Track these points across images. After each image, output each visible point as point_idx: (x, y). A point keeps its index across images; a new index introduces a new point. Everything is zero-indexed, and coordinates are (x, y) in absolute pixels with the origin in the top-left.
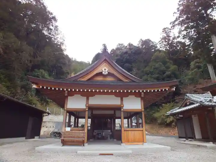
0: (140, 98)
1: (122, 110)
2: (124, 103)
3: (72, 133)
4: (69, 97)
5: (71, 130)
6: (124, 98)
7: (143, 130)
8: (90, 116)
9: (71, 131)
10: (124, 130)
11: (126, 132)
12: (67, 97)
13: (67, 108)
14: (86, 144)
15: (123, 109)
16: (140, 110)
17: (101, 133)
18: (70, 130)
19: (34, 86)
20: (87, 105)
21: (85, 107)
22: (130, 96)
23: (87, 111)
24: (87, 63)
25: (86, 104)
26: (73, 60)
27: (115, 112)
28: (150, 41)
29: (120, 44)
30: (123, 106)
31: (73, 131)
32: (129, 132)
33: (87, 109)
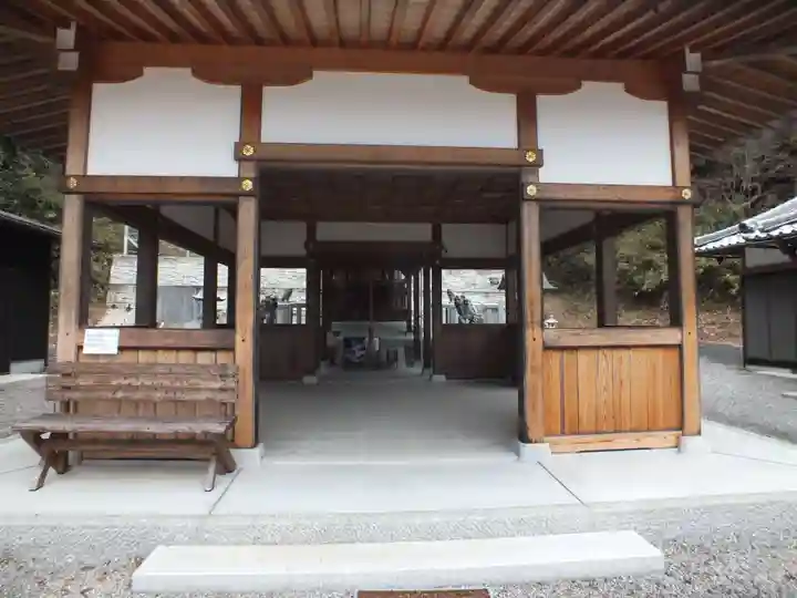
0: (663, 105)
1: (531, 190)
2: (546, 137)
3: (136, 371)
4: (99, 89)
5: (121, 349)
6: (543, 101)
7: (680, 347)
9: (128, 357)
10: (547, 348)
11: (556, 356)
13: (84, 177)
14: (248, 458)
15: (537, 184)
16: (668, 197)
17: (361, 340)
18: (115, 351)
20: (249, 151)
21: (229, 169)
22: (587, 85)
23: (248, 194)
25: (238, 147)
27: (437, 234)
30: (538, 164)
31: (143, 357)
32: (583, 357)
33: (248, 185)
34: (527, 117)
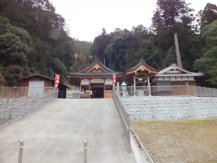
5: (83, 93)
7: (112, 93)
8: (92, 88)
10: (105, 93)
12: (81, 80)
15: (105, 84)
16: (112, 85)
19: (69, 77)
21: (89, 84)
22: (108, 79)
24: (89, 43)
26: (76, 40)
28: (142, 26)
29: (117, 29)
34: (104, 81)
